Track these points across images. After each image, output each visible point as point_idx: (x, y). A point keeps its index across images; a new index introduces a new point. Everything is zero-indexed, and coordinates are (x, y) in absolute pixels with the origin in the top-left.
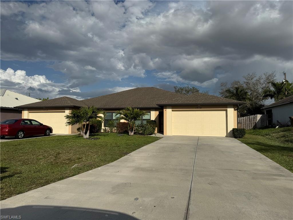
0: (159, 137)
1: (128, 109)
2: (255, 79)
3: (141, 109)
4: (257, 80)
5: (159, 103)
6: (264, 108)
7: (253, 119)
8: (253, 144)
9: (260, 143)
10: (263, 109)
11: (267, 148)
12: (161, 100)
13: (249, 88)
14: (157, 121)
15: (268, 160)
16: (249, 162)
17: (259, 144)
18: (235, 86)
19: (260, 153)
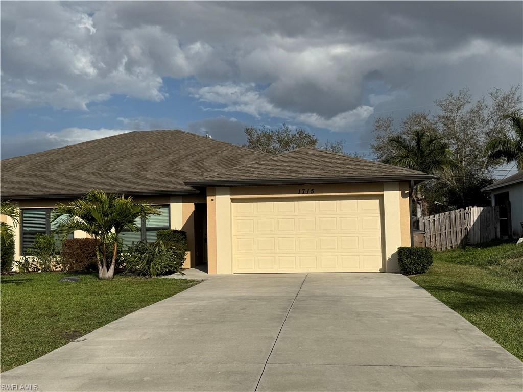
0: (193, 281)
1: (95, 197)
2: (467, 108)
3: (139, 197)
4: (472, 112)
5: (194, 179)
6: (489, 188)
7: (459, 220)
8: (449, 289)
9: (468, 286)
10: (486, 193)
11: (483, 299)
12: (203, 168)
13: (451, 135)
14: (191, 234)
15: (473, 334)
16: (422, 340)
17: (463, 288)
18: (415, 128)
19: (459, 315)
